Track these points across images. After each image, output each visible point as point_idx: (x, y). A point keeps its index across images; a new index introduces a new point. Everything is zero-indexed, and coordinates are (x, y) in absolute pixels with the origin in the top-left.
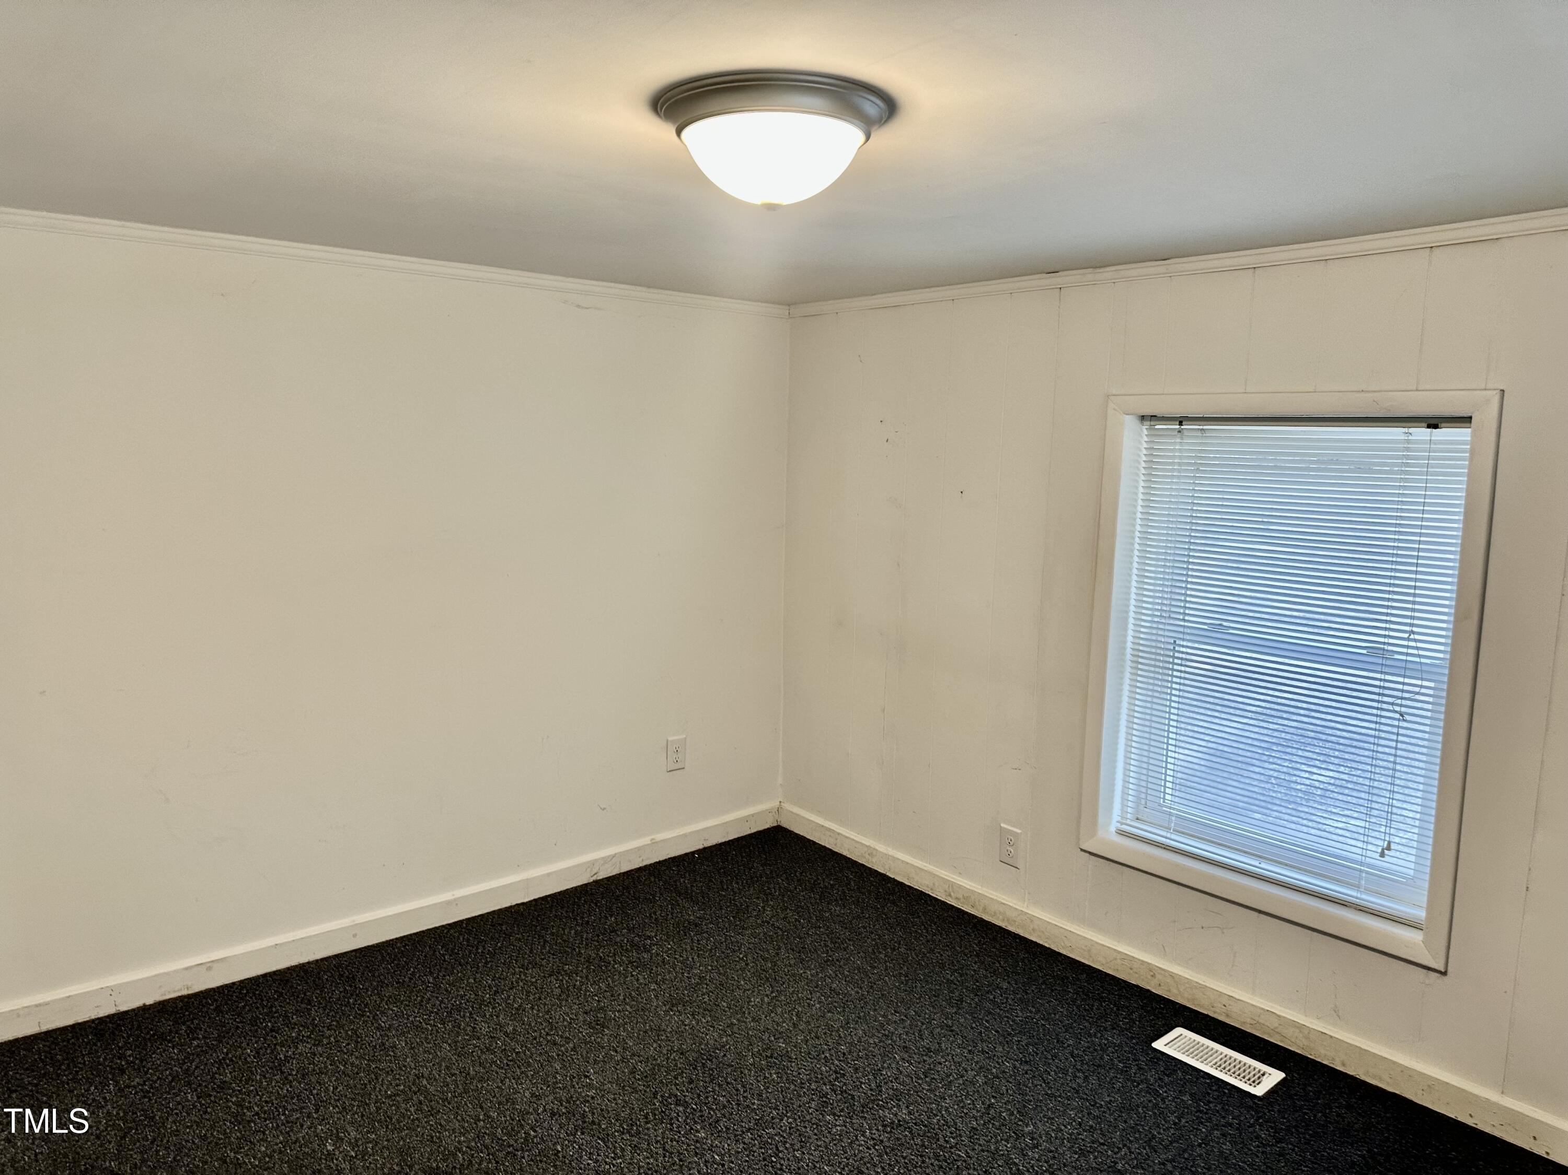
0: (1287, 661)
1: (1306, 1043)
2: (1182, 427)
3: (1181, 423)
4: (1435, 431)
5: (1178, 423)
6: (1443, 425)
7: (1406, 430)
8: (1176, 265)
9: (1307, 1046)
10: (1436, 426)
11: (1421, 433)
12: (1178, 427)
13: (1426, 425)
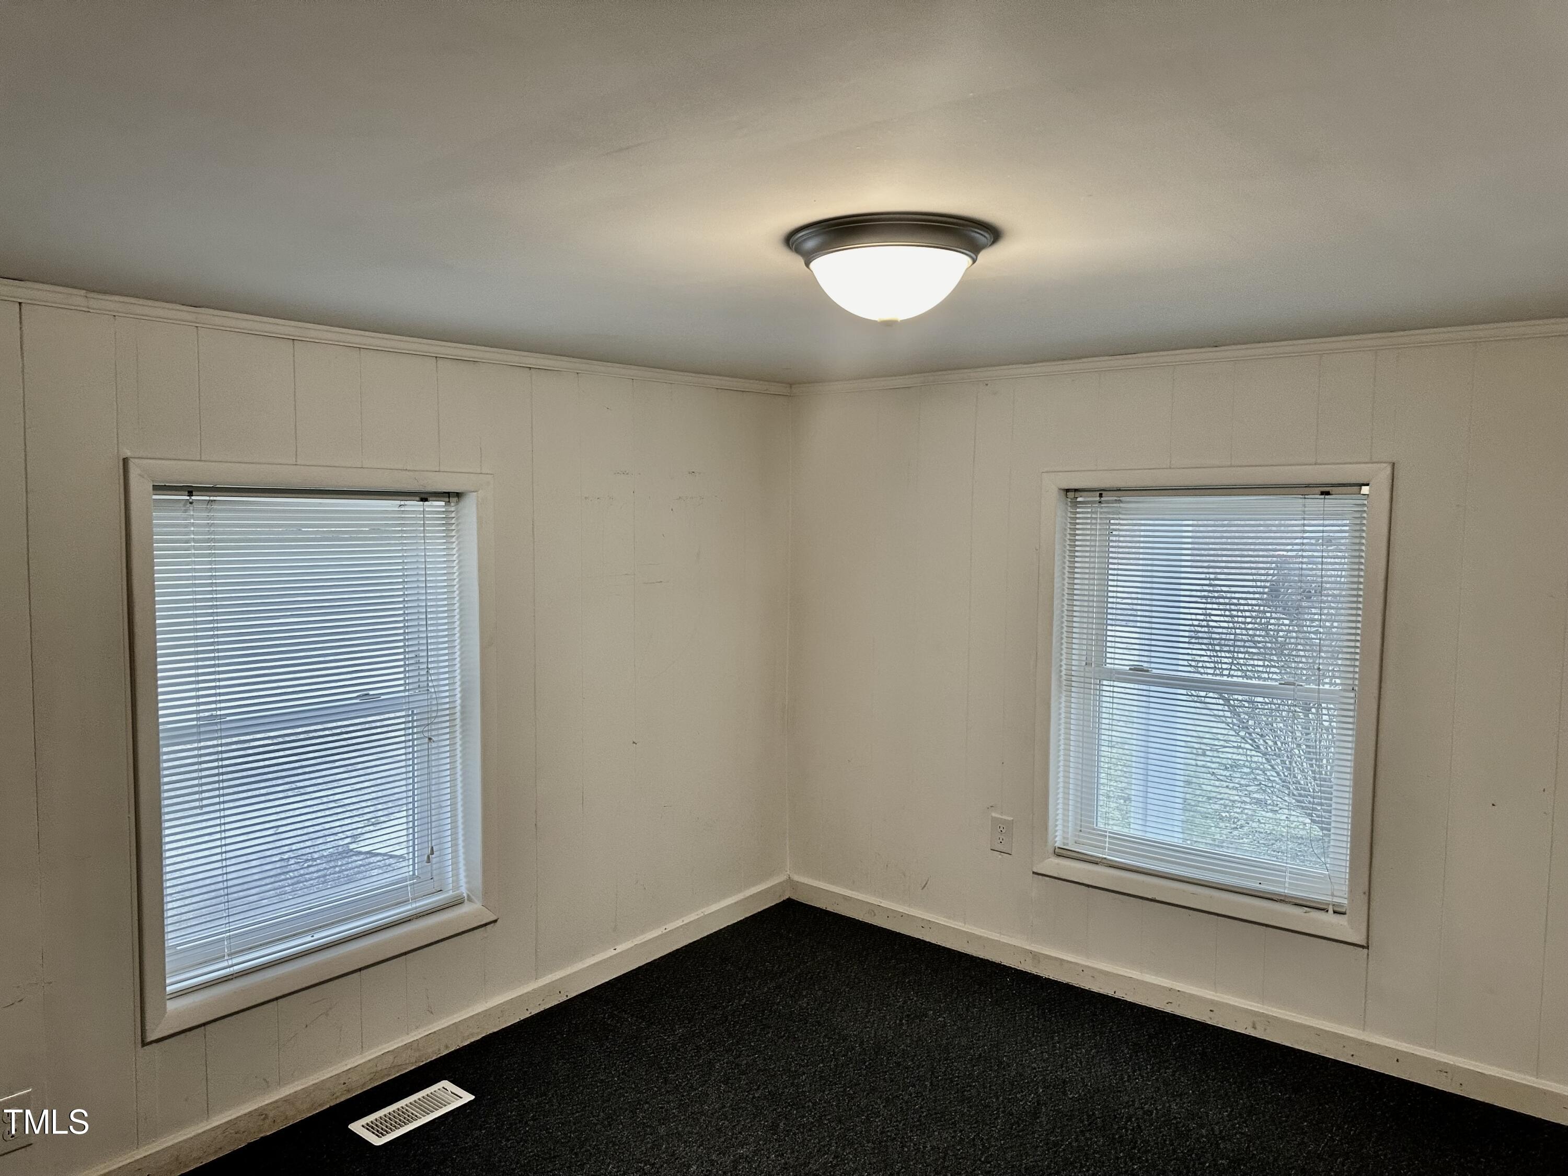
0: (340, 724)
1: (417, 1054)
2: (193, 498)
3: (190, 494)
4: (426, 503)
5: (187, 493)
6: (431, 499)
7: (398, 502)
8: (206, 315)
9: (419, 1056)
10: (425, 500)
11: (414, 505)
12: (188, 498)
13: (418, 498)
